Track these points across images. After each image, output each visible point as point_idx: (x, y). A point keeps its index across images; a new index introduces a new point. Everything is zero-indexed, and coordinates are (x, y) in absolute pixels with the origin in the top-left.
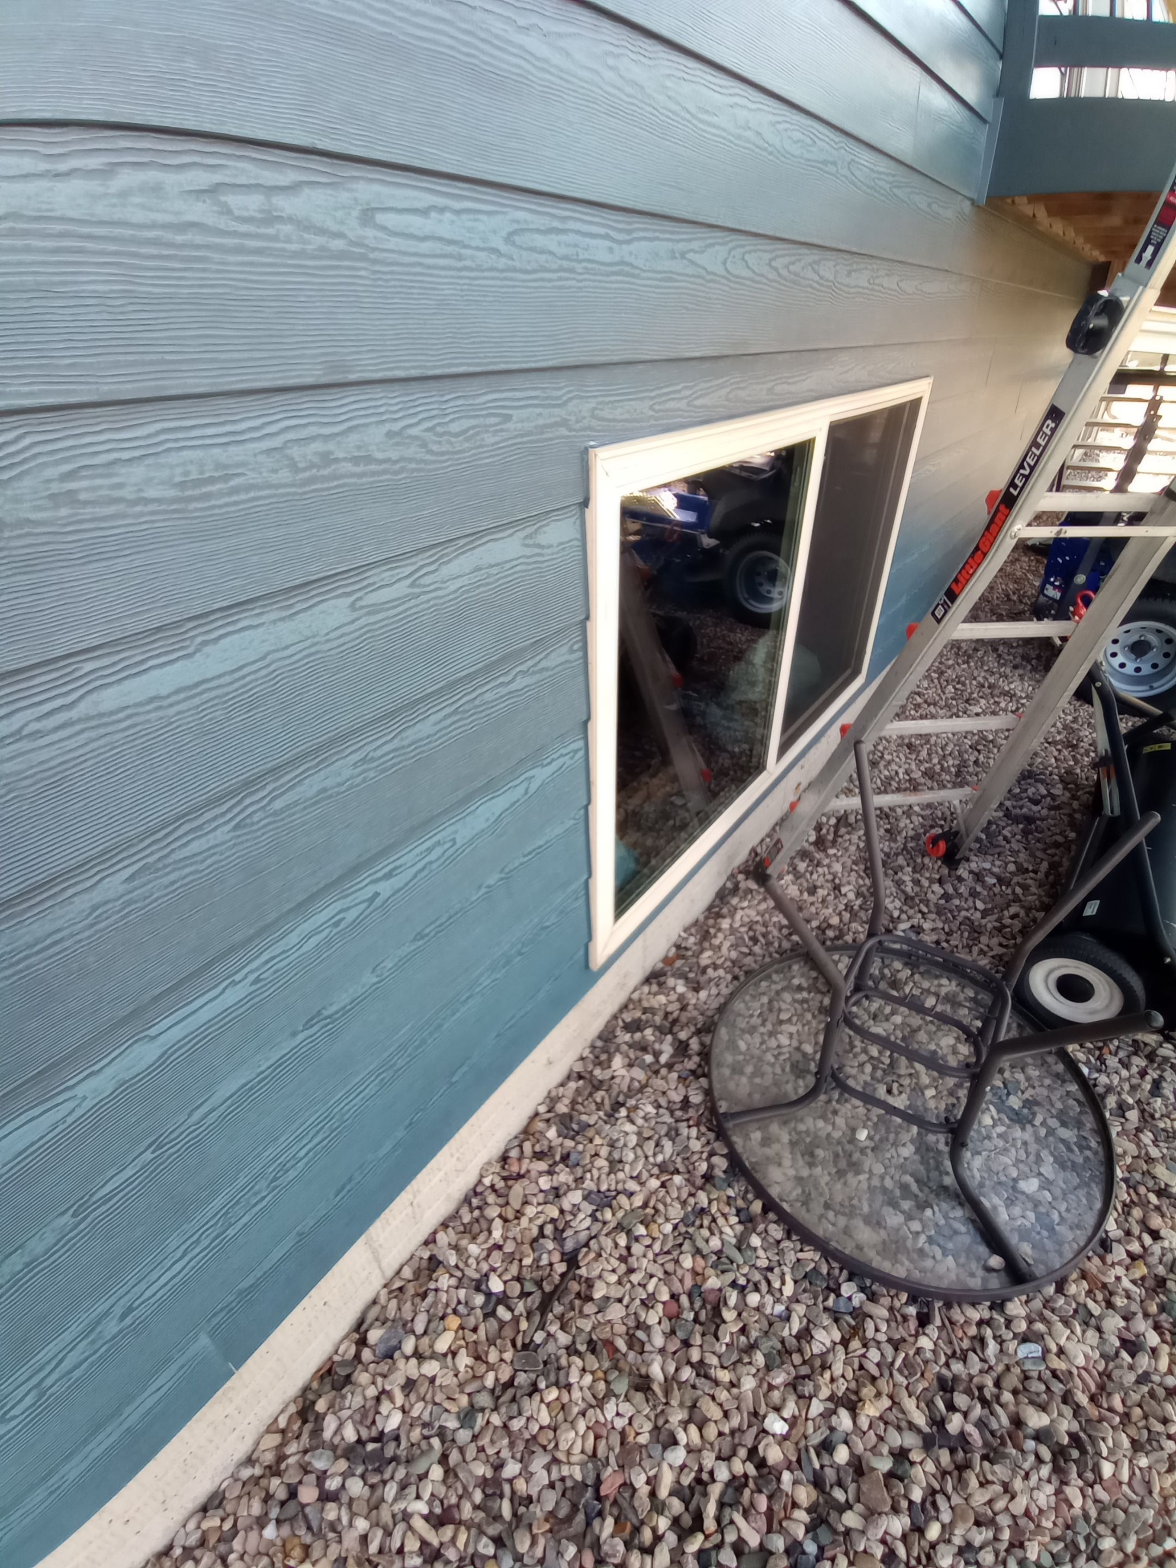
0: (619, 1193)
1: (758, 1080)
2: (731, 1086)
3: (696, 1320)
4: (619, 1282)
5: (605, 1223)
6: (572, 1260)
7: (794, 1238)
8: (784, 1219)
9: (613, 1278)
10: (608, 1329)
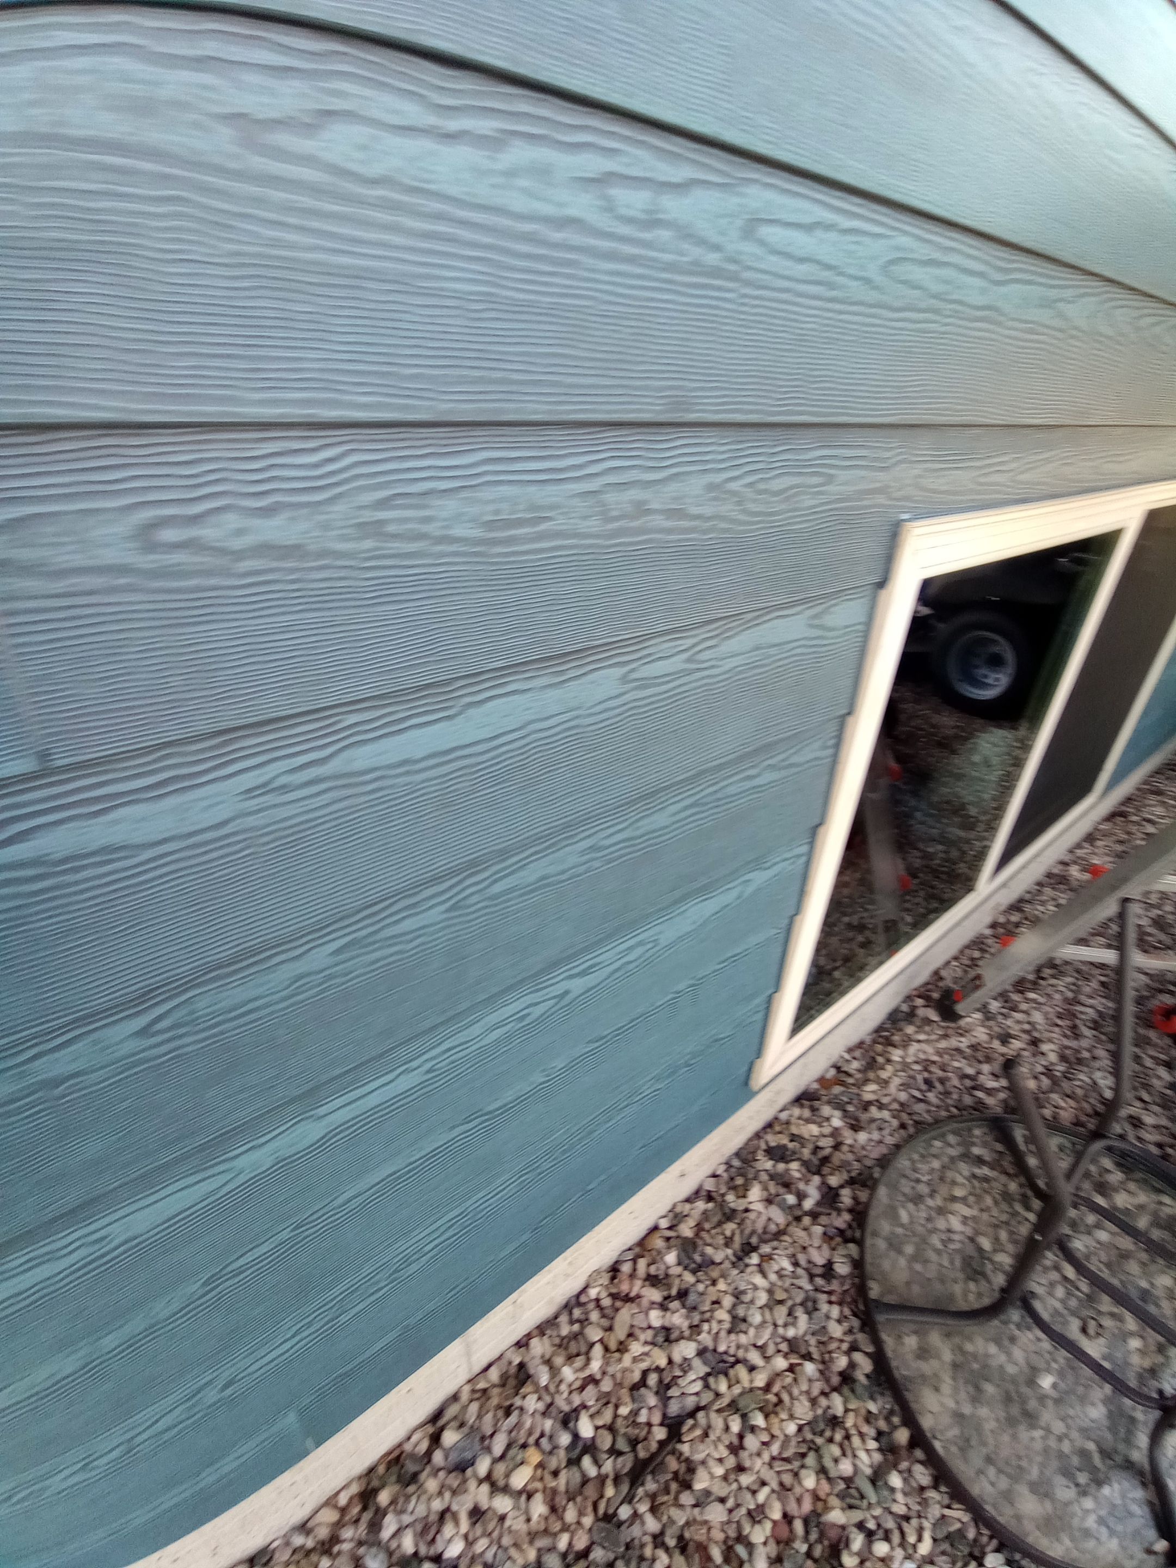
0: (738, 1361)
1: (918, 1267)
2: (886, 1265)
3: (809, 1555)
4: (725, 1478)
5: (718, 1395)
6: (674, 1427)
7: (943, 1489)
8: (933, 1461)
9: (719, 1471)
10: (704, 1531)
